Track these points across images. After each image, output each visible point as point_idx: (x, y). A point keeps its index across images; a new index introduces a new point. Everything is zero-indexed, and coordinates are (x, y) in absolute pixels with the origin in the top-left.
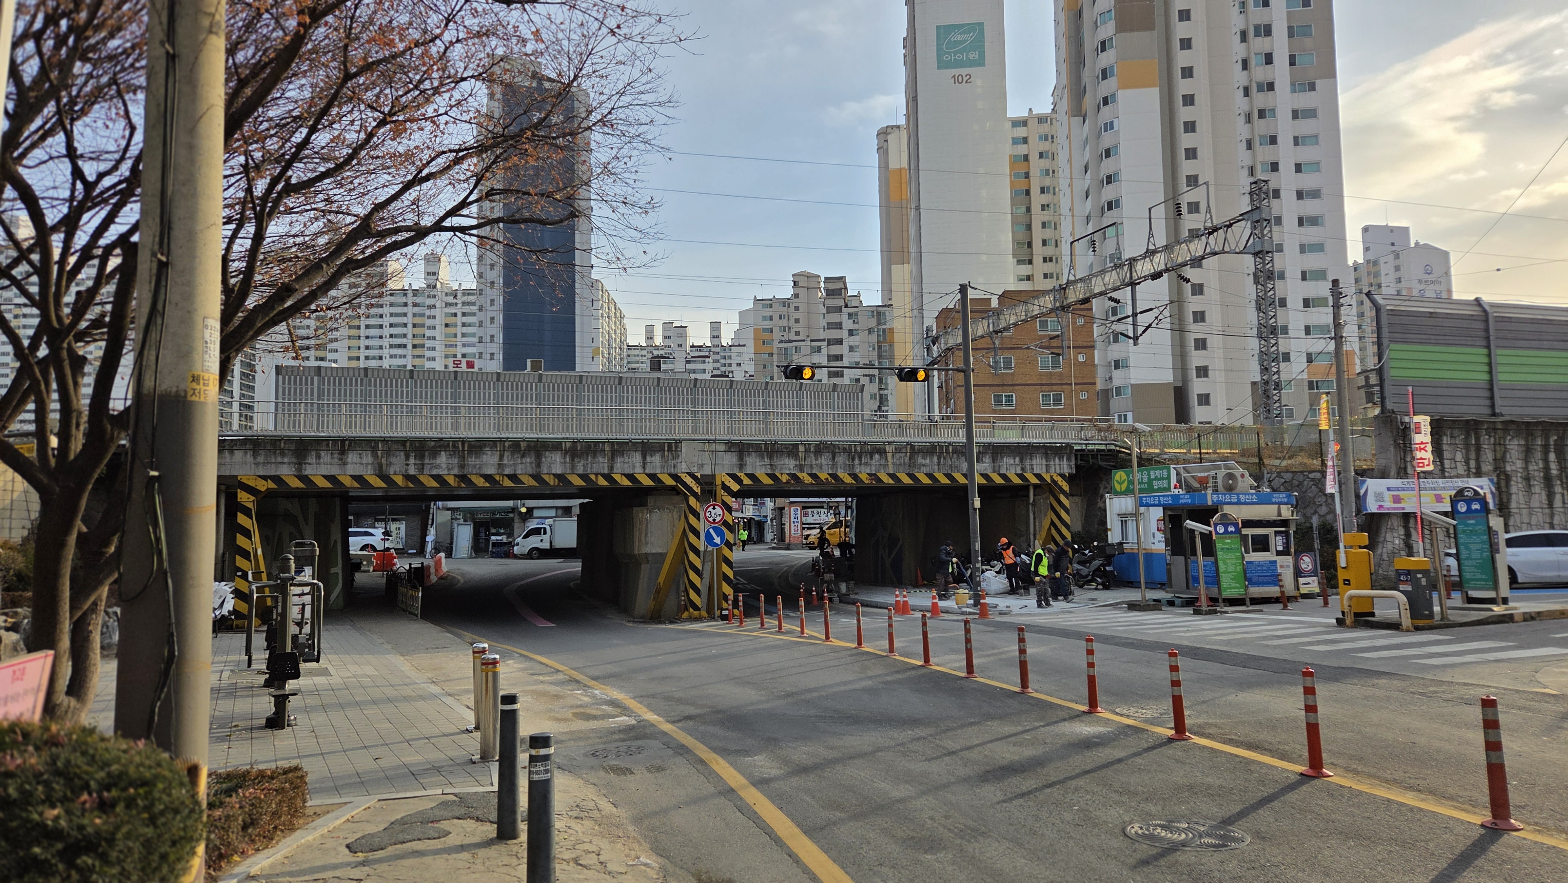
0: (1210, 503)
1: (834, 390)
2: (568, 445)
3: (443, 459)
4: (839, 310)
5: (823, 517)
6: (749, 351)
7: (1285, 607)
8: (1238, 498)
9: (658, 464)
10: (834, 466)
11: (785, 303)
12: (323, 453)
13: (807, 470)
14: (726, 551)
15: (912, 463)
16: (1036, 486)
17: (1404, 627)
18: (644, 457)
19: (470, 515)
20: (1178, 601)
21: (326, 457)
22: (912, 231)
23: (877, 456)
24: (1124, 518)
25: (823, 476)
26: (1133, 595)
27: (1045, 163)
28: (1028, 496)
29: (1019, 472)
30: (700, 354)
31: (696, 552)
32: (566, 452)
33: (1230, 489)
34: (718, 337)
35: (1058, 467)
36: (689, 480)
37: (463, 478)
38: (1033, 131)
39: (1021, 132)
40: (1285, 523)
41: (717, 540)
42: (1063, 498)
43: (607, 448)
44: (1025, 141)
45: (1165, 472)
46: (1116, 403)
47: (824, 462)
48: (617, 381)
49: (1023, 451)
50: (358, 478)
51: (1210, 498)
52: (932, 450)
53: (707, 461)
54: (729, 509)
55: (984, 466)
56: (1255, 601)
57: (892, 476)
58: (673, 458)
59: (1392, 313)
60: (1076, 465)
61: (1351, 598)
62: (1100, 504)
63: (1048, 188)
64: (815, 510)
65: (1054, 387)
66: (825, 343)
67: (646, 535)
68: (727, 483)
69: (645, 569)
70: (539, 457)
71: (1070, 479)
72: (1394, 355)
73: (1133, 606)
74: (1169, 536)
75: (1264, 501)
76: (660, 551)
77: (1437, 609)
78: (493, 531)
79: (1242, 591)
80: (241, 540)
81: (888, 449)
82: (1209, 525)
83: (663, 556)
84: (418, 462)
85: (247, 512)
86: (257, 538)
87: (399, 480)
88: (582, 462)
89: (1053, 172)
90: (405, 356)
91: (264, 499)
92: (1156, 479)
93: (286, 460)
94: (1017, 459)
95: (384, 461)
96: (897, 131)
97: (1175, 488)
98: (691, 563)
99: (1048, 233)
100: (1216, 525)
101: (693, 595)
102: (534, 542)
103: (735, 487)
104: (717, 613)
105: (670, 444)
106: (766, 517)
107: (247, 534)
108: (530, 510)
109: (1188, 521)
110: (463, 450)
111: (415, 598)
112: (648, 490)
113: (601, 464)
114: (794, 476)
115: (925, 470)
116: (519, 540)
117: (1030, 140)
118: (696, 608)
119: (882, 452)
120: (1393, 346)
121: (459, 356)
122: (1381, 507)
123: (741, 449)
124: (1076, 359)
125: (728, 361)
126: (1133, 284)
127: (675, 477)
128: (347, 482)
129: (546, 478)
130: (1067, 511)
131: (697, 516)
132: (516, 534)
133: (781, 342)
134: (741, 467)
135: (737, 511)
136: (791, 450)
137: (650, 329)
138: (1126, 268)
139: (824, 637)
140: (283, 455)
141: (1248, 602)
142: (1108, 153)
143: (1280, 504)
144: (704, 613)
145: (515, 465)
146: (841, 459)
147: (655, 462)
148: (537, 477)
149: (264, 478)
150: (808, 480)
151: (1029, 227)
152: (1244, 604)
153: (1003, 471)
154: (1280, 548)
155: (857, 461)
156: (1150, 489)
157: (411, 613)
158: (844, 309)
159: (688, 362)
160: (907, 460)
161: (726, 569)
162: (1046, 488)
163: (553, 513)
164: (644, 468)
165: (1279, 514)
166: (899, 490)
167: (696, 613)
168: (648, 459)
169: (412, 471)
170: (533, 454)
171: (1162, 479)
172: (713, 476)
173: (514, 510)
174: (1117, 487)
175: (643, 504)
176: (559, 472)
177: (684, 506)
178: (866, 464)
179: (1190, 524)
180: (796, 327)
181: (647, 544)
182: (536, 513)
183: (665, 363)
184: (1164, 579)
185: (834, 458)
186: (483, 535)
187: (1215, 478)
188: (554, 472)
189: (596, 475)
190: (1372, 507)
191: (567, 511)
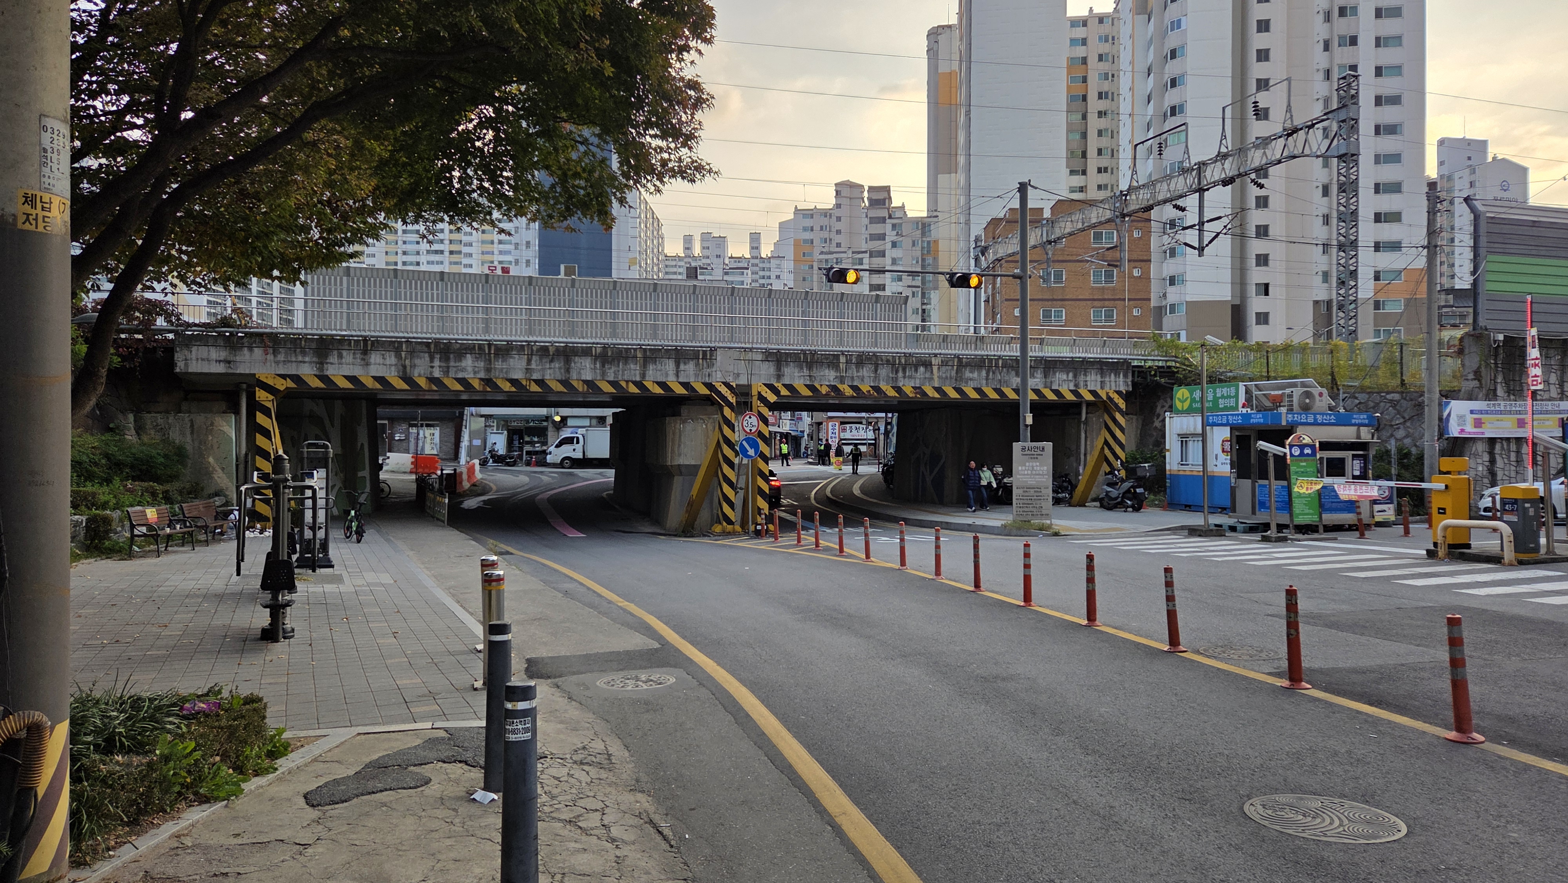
0: (1284, 423)
1: (876, 302)
2: (599, 350)
3: (468, 361)
4: (883, 220)
5: (862, 432)
6: (788, 265)
7: (1362, 536)
8: (1315, 419)
9: (692, 373)
10: (876, 378)
11: (825, 213)
12: (345, 353)
13: (848, 382)
14: (761, 464)
15: (959, 377)
16: (1089, 404)
17: (1506, 560)
18: (678, 365)
19: (505, 423)
20: (1240, 527)
21: (348, 356)
22: (961, 139)
23: (922, 369)
24: (1184, 438)
25: (865, 388)
26: (1196, 520)
27: (1104, 66)
28: (1080, 414)
29: (1072, 388)
30: (739, 266)
31: (731, 465)
32: (596, 357)
33: (1306, 408)
34: (757, 248)
35: (1113, 384)
36: (724, 390)
37: (488, 381)
38: (1093, 32)
39: (1080, 32)
40: (1364, 446)
41: (751, 452)
42: (1118, 416)
43: (639, 355)
44: (1084, 42)
45: (1233, 389)
46: (1169, 321)
47: (865, 374)
48: (652, 287)
49: (1077, 366)
50: (380, 380)
51: (1285, 418)
52: (980, 363)
53: (743, 370)
54: (765, 421)
55: (1036, 381)
56: (1328, 529)
57: (938, 390)
58: (708, 367)
59: (1492, 221)
60: (1133, 382)
61: (1446, 528)
62: (1157, 424)
63: (1107, 93)
64: (854, 426)
65: (1107, 303)
66: (868, 255)
67: (679, 446)
68: (763, 394)
69: (678, 482)
70: (568, 361)
71: (1127, 397)
72: (1491, 267)
73: (1193, 531)
74: (1235, 459)
75: (1342, 422)
76: (693, 463)
77: (1543, 541)
78: (527, 439)
79: (1316, 518)
80: (261, 441)
81: (934, 361)
82: (1284, 447)
83: (696, 468)
84: (443, 364)
85: (267, 412)
86: (277, 440)
87: (422, 382)
88: (613, 369)
89: (1113, 76)
90: (442, 263)
91: (285, 398)
92: (1223, 397)
93: (307, 359)
94: (1071, 375)
95: (408, 362)
96: (948, 31)
97: (1243, 407)
98: (724, 476)
99: (1105, 142)
100: (1291, 446)
101: (726, 509)
102: (567, 451)
103: (772, 398)
104: (752, 528)
105: (705, 352)
106: (803, 432)
107: (267, 434)
108: (564, 419)
109: (1261, 442)
110: (490, 353)
111: (441, 504)
112: (681, 400)
113: (633, 371)
114: (834, 388)
115: (972, 384)
116: (552, 449)
117: (1089, 42)
118: (730, 522)
119: (928, 365)
120: (1490, 257)
121: (496, 263)
122: (1462, 431)
123: (778, 359)
124: (1130, 273)
125: (767, 273)
126: (1201, 191)
127: (709, 386)
128: (370, 383)
129: (575, 383)
130: (1122, 430)
131: (732, 427)
132: (549, 444)
133: (822, 253)
134: (779, 377)
135: (773, 425)
136: (832, 360)
137: (688, 240)
138: (1194, 173)
139: (864, 556)
140: (304, 353)
141: (1321, 529)
142: (1173, 54)
143: (1360, 425)
144: (738, 528)
145: (543, 370)
146: (884, 371)
147: (689, 372)
148: (565, 383)
149: (284, 377)
150: (849, 392)
151: (1084, 135)
152: (1317, 531)
153: (1054, 387)
154: (1357, 473)
155: (900, 374)
156: (1215, 407)
157: (438, 519)
158: (888, 221)
159: (726, 274)
160: (954, 373)
161: (761, 483)
162: (1101, 406)
163: (587, 422)
164: (677, 376)
165: (1359, 437)
166: (944, 406)
167: (730, 527)
168: (682, 367)
169: (437, 374)
170: (562, 358)
171: (1229, 397)
172: (749, 386)
173: (547, 418)
174: (1178, 405)
175: (676, 414)
176: (589, 378)
177: (718, 417)
178: (910, 377)
179: (1262, 445)
180: (837, 239)
181: (680, 455)
182: (570, 422)
183: (702, 274)
184: (1228, 504)
185: (876, 370)
186: (516, 443)
187: (1290, 396)
188: (583, 378)
189: (627, 382)
190: (1454, 431)
191: (602, 420)
